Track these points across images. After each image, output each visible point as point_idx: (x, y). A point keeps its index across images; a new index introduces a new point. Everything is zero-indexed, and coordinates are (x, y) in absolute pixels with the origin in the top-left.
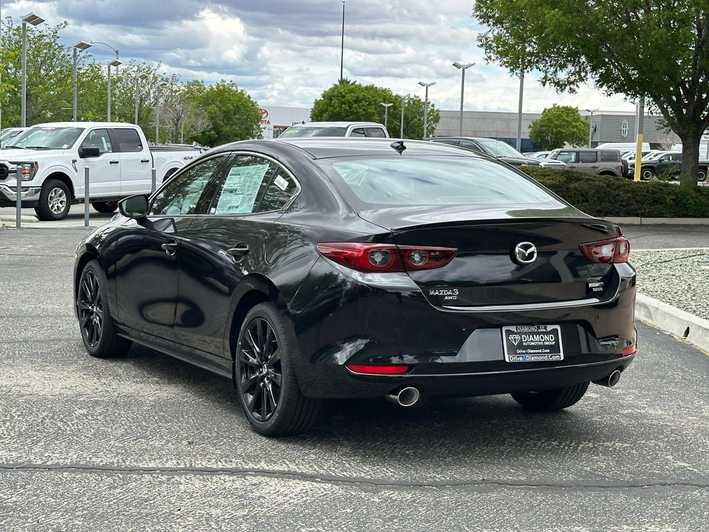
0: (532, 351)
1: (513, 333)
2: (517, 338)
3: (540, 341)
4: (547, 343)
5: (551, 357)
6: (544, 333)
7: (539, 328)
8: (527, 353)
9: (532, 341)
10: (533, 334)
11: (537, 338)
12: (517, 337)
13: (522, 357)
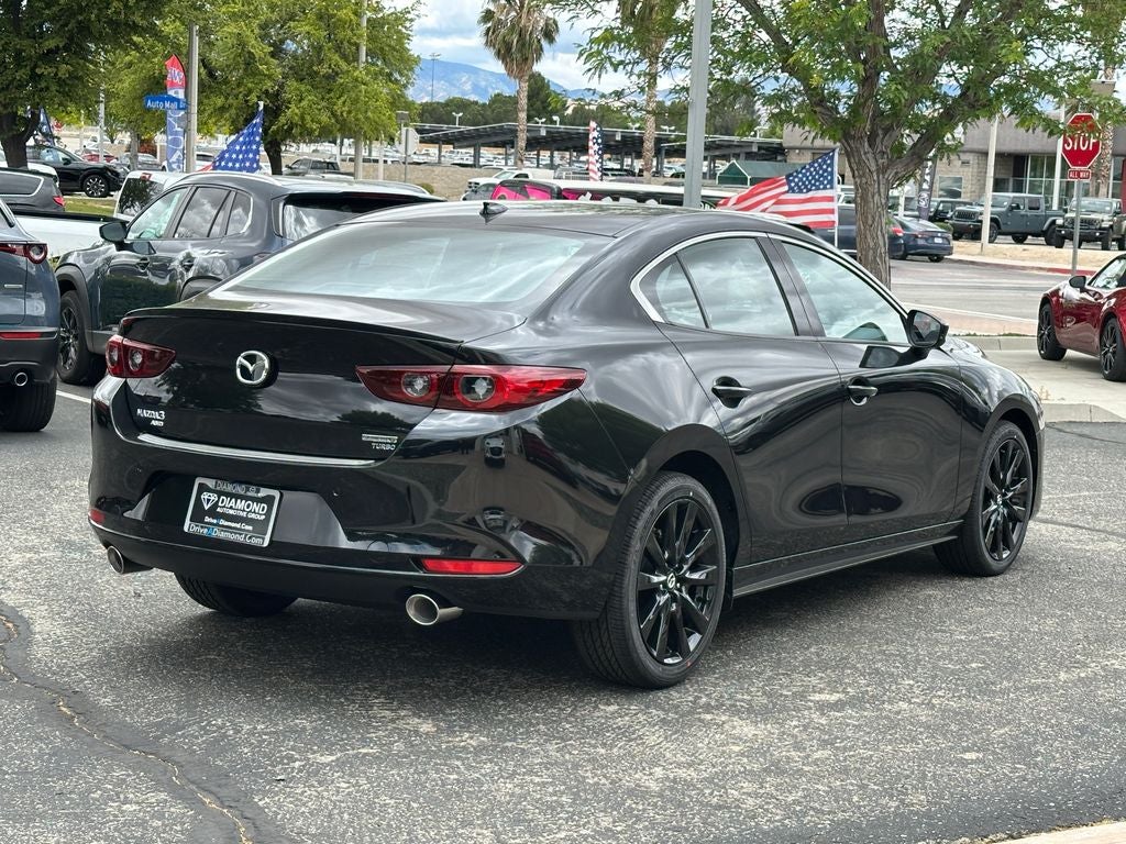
0: (226, 523)
1: (209, 490)
2: (212, 498)
3: (244, 510)
4: (253, 516)
5: (250, 538)
6: (254, 500)
7: (247, 490)
8: (217, 525)
9: (231, 508)
10: (237, 497)
11: (241, 504)
12: (214, 497)
13: (209, 529)
